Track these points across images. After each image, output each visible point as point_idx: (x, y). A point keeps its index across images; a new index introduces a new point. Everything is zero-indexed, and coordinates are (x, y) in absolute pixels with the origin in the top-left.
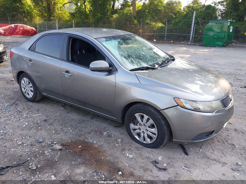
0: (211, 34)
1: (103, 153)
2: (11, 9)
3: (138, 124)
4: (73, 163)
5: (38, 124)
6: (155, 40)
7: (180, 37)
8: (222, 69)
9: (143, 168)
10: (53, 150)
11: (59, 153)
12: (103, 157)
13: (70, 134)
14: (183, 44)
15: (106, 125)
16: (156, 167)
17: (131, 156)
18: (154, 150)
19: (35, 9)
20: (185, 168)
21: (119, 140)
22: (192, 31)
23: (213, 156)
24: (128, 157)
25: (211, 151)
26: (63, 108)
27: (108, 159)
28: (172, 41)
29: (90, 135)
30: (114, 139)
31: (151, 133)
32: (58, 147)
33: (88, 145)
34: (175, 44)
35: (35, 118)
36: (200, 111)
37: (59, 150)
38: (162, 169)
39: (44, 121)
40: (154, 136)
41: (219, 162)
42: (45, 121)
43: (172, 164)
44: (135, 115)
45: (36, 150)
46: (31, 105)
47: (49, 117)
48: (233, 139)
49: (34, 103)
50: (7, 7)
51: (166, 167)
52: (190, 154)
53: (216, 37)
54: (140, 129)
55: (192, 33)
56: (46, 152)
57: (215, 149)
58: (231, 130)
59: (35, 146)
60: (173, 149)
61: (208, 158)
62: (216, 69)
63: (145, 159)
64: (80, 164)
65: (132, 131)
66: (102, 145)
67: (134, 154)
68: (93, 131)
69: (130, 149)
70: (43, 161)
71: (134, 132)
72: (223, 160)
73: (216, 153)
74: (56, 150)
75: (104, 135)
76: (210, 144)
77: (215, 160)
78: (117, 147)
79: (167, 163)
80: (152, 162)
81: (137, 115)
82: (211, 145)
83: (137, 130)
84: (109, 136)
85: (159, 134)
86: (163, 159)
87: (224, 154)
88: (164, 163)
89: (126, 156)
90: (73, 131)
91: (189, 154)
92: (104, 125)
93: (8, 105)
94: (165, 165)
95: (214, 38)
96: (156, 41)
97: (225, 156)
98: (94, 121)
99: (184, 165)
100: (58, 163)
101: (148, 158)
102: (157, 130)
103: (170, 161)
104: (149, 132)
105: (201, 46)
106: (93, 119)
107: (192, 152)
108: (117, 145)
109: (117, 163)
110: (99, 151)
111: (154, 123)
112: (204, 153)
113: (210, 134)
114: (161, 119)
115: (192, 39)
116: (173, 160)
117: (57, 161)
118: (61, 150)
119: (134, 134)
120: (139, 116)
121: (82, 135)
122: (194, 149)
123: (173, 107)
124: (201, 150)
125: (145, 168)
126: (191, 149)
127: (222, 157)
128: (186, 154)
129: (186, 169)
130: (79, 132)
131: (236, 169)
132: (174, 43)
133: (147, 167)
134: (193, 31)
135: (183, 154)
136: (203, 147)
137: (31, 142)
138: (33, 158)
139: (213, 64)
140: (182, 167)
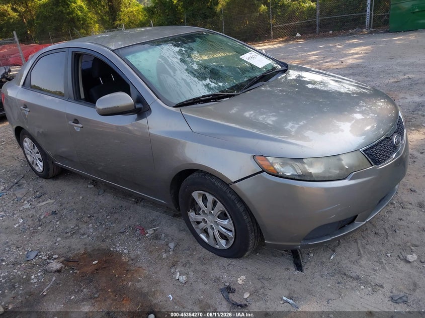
0: (406, 6)
1: (133, 273)
2: (53, 18)
3: (201, 212)
4: (73, 297)
5: (40, 220)
6: (298, 35)
7: (347, 22)
8: (420, 72)
9: (201, 305)
10: (46, 272)
11: (54, 279)
12: (130, 283)
13: (88, 236)
14: (351, 34)
15: (158, 213)
16: (228, 299)
17: (183, 278)
18: (234, 262)
19: (90, 12)
20: (289, 300)
21: (172, 245)
22: (369, 6)
23: (356, 270)
24: (178, 279)
25: (355, 257)
26: (93, 186)
27: (138, 285)
28: (331, 32)
29: (123, 237)
30: (163, 242)
31: (224, 230)
32: (55, 265)
33: (112, 257)
34: (336, 36)
35: (40, 209)
36: (312, 180)
37: (55, 271)
38: (238, 306)
39: (52, 214)
40: (230, 234)
41: (366, 283)
42: (54, 213)
43: (263, 293)
44: (193, 194)
45: (19, 273)
46: (41, 184)
47: (64, 206)
48: (410, 225)
49: (48, 181)
50: (45, 17)
51: (248, 300)
52: (306, 267)
53: (417, 10)
54: (206, 222)
55: (368, 10)
56: (33, 277)
57: (364, 252)
58: (410, 206)
59: (19, 266)
60: (273, 258)
61: (345, 274)
62: (407, 75)
63: (211, 282)
64: (83, 300)
65: (193, 226)
66: (138, 256)
67: (191, 274)
68: (130, 227)
69: (188, 262)
70: (21, 297)
71: (197, 228)
72: (377, 278)
73: (363, 262)
74: (52, 272)
75: (147, 235)
76: (356, 241)
77: (358, 278)
78: (164, 259)
79: (252, 289)
80: (222, 290)
81: (195, 195)
82: (357, 243)
83: (201, 224)
84: (156, 237)
85: (237, 231)
86: (246, 281)
87: (381, 263)
88: (247, 290)
89: (175, 277)
90: (95, 229)
91: (304, 268)
92: (155, 214)
93: (5, 188)
94: (246, 295)
95: (414, 13)
96: (300, 35)
97: (384, 268)
98: (139, 208)
99: (287, 293)
100: (46, 298)
101: (217, 280)
102: (231, 222)
103: (259, 285)
104: (220, 227)
105: (388, 32)
106: (138, 204)
107: (313, 263)
108: (164, 256)
109: (154, 293)
110: (127, 271)
111: (224, 209)
112: (338, 263)
113: (348, 224)
114: (235, 201)
115: (370, 22)
116: (266, 284)
117: (45, 295)
118: (59, 271)
119: (198, 231)
120: (199, 197)
121: (107, 237)
122: (319, 256)
123: (255, 174)
124: (332, 257)
125: (204, 303)
126: (312, 255)
127: (376, 270)
128: (299, 267)
129: (291, 301)
130: (104, 232)
131: (401, 298)
132: (334, 35)
133: (209, 302)
134: (371, 6)
135: (292, 268)
136: (338, 250)
137: (16, 258)
138: (6, 291)
139: (405, 65)
140: (282, 299)
